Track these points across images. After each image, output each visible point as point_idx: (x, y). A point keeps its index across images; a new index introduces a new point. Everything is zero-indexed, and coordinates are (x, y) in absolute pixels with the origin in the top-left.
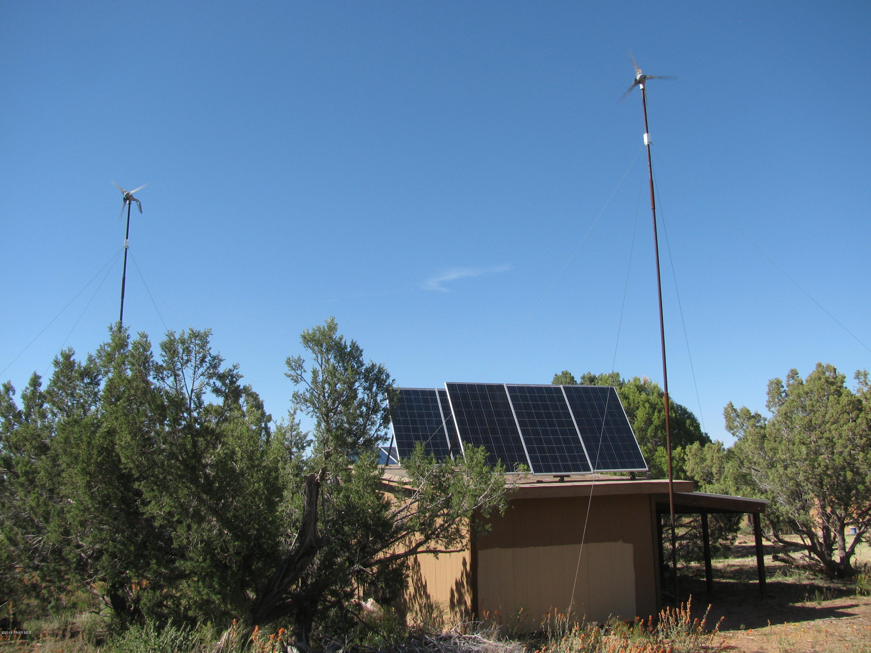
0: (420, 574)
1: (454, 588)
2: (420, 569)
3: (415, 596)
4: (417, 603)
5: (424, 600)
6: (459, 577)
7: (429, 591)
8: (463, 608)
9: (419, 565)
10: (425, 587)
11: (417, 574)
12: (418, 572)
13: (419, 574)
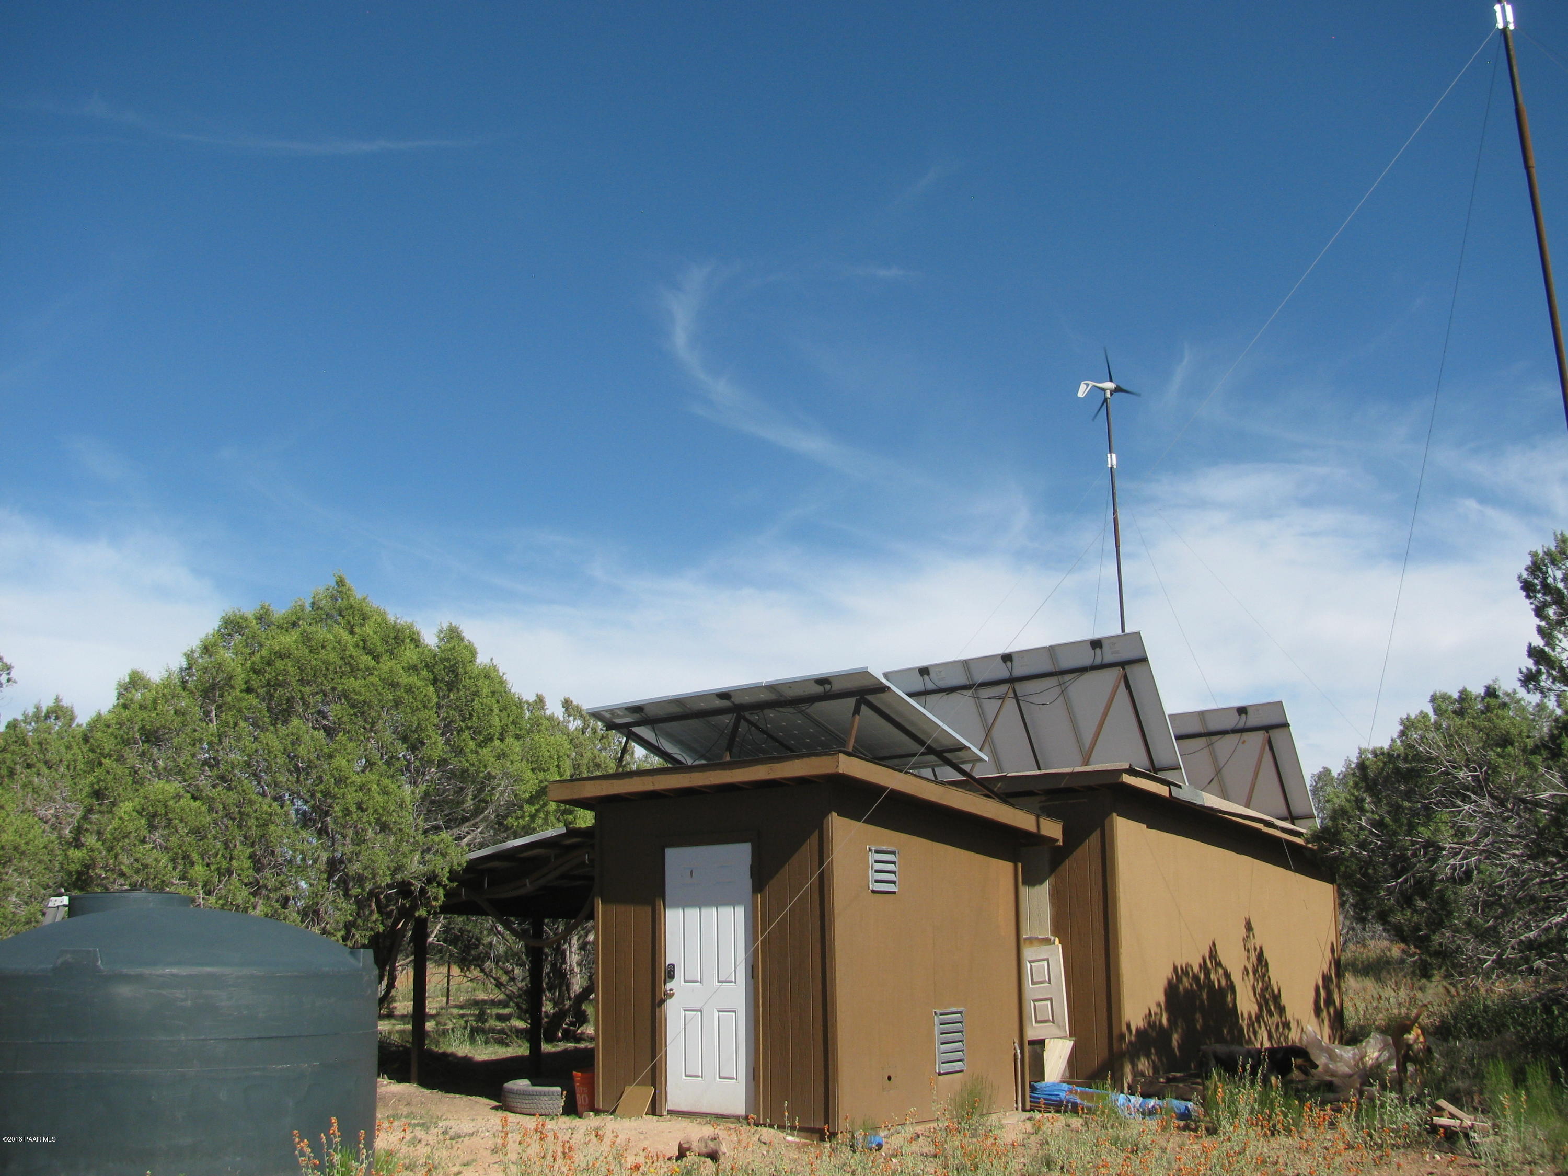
0: (1269, 977)
1: (1320, 983)
2: (1267, 970)
3: (1259, 1017)
4: (1263, 1028)
5: (1276, 1017)
6: (1326, 969)
7: (1284, 1000)
8: (1332, 1010)
9: (1266, 964)
10: (1276, 998)
11: (1263, 981)
12: (1264, 975)
13: (1267, 978)
